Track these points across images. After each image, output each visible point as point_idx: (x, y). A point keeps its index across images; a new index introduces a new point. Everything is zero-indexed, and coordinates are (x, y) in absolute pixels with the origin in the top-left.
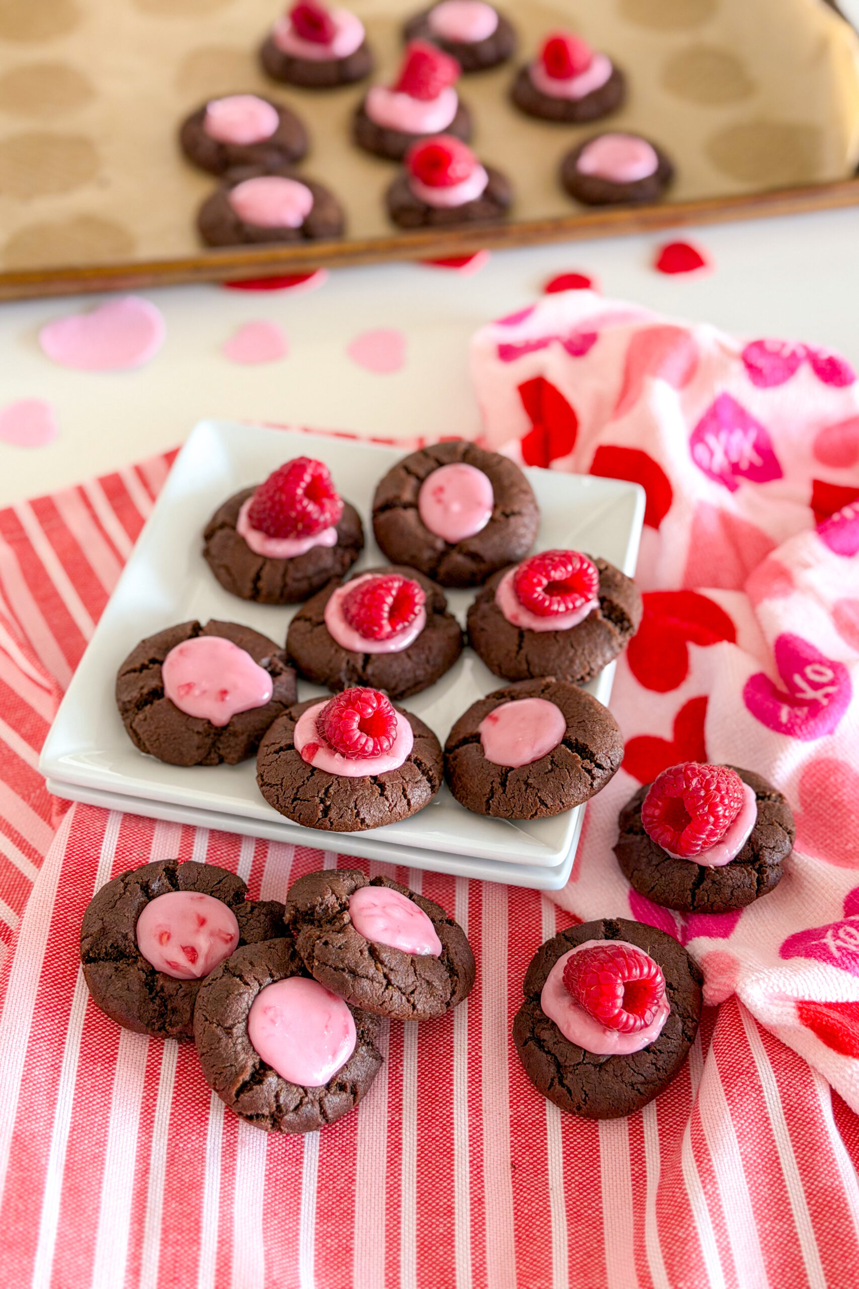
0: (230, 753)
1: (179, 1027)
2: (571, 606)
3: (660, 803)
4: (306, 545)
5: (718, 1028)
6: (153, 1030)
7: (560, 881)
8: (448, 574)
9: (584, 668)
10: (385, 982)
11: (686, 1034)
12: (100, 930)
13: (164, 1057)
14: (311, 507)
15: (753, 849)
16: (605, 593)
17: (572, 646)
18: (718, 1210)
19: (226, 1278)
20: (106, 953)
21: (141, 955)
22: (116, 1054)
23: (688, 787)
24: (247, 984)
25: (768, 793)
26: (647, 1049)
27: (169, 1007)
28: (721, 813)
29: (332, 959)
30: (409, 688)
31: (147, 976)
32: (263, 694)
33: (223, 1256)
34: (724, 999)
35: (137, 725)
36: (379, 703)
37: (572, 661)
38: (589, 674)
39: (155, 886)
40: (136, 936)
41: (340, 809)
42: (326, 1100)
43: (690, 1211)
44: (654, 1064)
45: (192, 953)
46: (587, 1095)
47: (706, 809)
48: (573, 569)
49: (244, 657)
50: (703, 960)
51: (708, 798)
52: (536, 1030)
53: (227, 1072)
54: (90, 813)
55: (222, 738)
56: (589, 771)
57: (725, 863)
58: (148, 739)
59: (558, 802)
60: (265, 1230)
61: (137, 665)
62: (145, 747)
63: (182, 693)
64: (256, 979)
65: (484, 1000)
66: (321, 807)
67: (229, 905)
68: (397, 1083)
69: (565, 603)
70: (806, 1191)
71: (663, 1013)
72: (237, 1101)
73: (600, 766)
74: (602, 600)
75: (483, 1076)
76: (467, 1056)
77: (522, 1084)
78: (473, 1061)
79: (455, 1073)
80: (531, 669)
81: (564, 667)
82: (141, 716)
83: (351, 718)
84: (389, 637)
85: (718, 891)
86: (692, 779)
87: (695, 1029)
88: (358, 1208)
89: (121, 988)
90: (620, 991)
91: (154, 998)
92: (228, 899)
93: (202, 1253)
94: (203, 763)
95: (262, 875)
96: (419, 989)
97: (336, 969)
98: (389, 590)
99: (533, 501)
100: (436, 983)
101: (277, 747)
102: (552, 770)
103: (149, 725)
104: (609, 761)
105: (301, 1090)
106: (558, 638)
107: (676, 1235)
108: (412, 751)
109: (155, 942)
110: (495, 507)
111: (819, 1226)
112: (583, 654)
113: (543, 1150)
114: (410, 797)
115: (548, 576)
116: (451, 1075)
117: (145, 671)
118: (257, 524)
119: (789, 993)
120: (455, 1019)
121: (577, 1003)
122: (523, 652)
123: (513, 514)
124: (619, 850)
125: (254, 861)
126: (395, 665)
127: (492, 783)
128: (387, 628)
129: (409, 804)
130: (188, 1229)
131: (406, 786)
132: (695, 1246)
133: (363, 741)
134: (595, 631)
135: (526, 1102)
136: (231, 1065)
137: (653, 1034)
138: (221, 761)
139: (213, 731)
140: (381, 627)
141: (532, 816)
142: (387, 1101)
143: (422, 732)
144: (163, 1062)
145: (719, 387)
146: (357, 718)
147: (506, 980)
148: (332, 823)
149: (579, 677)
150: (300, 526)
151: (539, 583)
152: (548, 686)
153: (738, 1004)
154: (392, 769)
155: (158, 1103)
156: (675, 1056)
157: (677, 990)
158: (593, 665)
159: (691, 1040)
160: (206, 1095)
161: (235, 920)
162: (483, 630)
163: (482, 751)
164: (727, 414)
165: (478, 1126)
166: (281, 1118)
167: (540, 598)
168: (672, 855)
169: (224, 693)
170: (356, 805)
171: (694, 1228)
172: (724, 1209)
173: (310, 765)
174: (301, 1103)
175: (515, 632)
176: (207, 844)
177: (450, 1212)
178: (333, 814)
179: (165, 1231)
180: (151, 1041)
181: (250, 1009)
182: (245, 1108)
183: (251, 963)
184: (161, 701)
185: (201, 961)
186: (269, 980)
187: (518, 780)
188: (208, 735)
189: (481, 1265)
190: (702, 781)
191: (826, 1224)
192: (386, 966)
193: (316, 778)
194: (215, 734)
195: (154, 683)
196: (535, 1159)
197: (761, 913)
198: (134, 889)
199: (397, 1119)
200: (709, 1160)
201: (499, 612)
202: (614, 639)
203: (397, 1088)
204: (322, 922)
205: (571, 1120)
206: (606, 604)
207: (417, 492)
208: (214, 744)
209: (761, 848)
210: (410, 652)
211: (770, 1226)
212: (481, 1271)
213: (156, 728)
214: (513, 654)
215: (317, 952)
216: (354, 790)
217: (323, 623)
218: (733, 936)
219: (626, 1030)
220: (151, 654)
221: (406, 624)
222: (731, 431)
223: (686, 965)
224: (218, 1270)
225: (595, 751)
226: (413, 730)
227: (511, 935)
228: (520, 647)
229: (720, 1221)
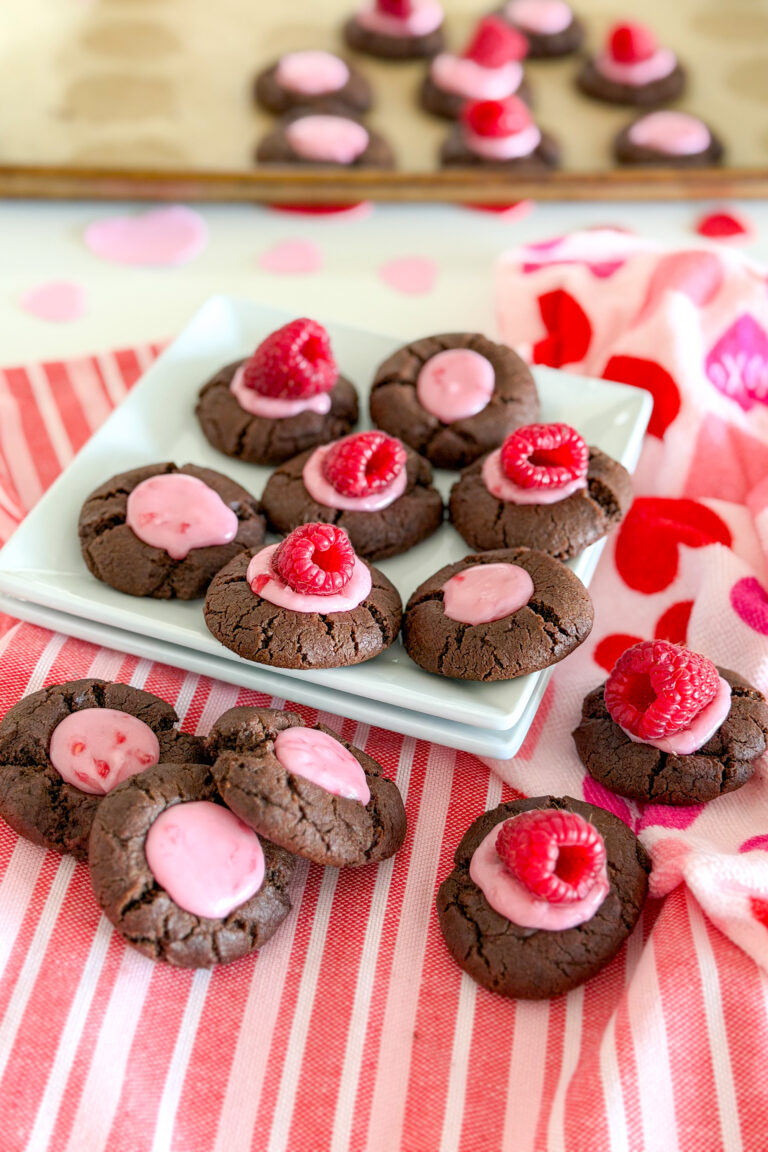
0: (183, 587)
1: (77, 840)
2: (556, 479)
3: (625, 680)
4: (296, 407)
5: (661, 918)
6: (50, 840)
7: (508, 749)
8: (438, 452)
9: (563, 544)
10: (299, 815)
11: (624, 920)
12: (12, 733)
13: (58, 872)
14: (304, 365)
15: (722, 742)
16: (595, 475)
17: (553, 520)
18: (635, 1103)
19: (73, 1100)
20: (15, 757)
21: (51, 763)
22: (8, 861)
23: (656, 661)
24: (152, 798)
25: (746, 690)
26: (579, 928)
27: (70, 819)
28: (689, 693)
29: (246, 783)
30: (379, 550)
31: (53, 785)
32: (227, 532)
33: (76, 1077)
34: (672, 888)
35: (94, 548)
36: (337, 538)
37: (550, 535)
38: (567, 552)
39: (79, 700)
40: (49, 744)
41: (282, 641)
42: (220, 935)
43: (602, 1100)
44: (585, 945)
45: (104, 769)
46: (506, 968)
47: (673, 685)
48: (563, 439)
49: (213, 497)
50: (654, 848)
51: (676, 675)
52: (461, 896)
53: (115, 887)
54: (33, 632)
55: (177, 571)
56: (552, 635)
57: (690, 752)
58: (102, 563)
59: (514, 663)
60: (130, 1061)
61: (104, 492)
62: (98, 573)
63: (143, 521)
64: (163, 795)
65: (411, 865)
66: (263, 637)
67: (155, 730)
68: (304, 936)
69: (550, 474)
70: (738, 1098)
71: (599, 890)
72: (123, 920)
73: (563, 631)
74: (590, 481)
75: (398, 940)
76: (383, 917)
77: (439, 954)
78: (389, 923)
79: (367, 932)
80: (508, 540)
81: (541, 540)
82: (98, 539)
83: (306, 547)
84: (363, 494)
85: (679, 780)
86: (661, 653)
87: (636, 917)
88: (238, 1055)
89: (22, 791)
90: (553, 853)
91: (56, 807)
92: (154, 724)
93: (54, 1070)
94: (152, 594)
95: (199, 716)
96: (336, 830)
97: (249, 793)
98: (369, 444)
99: (535, 392)
100: (357, 828)
101: (229, 578)
102: (512, 629)
103: (105, 549)
104: (574, 628)
105: (194, 919)
106: (539, 510)
107: (583, 1124)
108: (368, 597)
109: (68, 753)
110: (495, 392)
111: (748, 1137)
112: (563, 529)
113: (451, 1023)
114: (358, 640)
115: (534, 444)
116: (363, 934)
117: (111, 499)
118: (250, 384)
119: (742, 882)
120: (377, 879)
121: (508, 872)
122: (500, 522)
123: (512, 400)
124: (579, 735)
125: (193, 701)
126: (367, 523)
127: (447, 638)
128: (363, 483)
129: (356, 647)
130: (45, 1044)
131: (356, 629)
132: (604, 1139)
133: (314, 572)
134: (578, 508)
135: (440, 972)
136: (122, 880)
137: (586, 911)
138: (173, 596)
139: (169, 562)
140: (356, 479)
141: (486, 676)
142: (290, 952)
143: (381, 585)
144: (56, 877)
145: (741, 307)
146: (312, 548)
147: (439, 850)
148: (271, 655)
149: (556, 553)
150: (291, 383)
151: (525, 450)
152: (521, 554)
153: (687, 897)
154: (344, 610)
155: (42, 917)
156: (609, 940)
157: (620, 871)
158: (573, 543)
159: (630, 928)
160: (95, 916)
161: (158, 744)
162: (463, 501)
163: (443, 607)
164: (747, 335)
165: (383, 989)
166: (167, 945)
167: (524, 466)
168: (633, 737)
169: (185, 526)
170: (299, 639)
171: (605, 1119)
172: (642, 1104)
173: (258, 596)
174: (192, 933)
175: (495, 504)
176: (146, 677)
177: (337, 1072)
178: (273, 645)
179: (18, 1042)
180: (48, 855)
181: (151, 825)
182: (128, 928)
183: (161, 780)
184: (120, 527)
185: (112, 776)
186: (177, 799)
187: (475, 637)
188: (163, 565)
189: (362, 1133)
190: (673, 657)
191: (758, 1136)
192: (303, 799)
193: (263, 607)
194: (171, 566)
195: (117, 510)
196: (441, 1031)
197: (724, 812)
198: (57, 700)
199: (297, 971)
200: (632, 1049)
201: (483, 485)
202: (598, 518)
203: (303, 941)
204: (244, 748)
205: (488, 997)
206: (594, 485)
207: (418, 372)
208: (168, 576)
209: (731, 740)
210: (385, 514)
211: (693, 1131)
212: (361, 1139)
213: (112, 552)
214: (491, 524)
215: (231, 773)
216: (299, 624)
217: (300, 478)
218: (690, 829)
219: (555, 900)
220: (120, 485)
221: (384, 483)
222: (750, 356)
223: (634, 849)
224: (67, 1091)
225: (560, 615)
226: (373, 579)
227: (452, 807)
228: (499, 517)
229: (636, 1117)
